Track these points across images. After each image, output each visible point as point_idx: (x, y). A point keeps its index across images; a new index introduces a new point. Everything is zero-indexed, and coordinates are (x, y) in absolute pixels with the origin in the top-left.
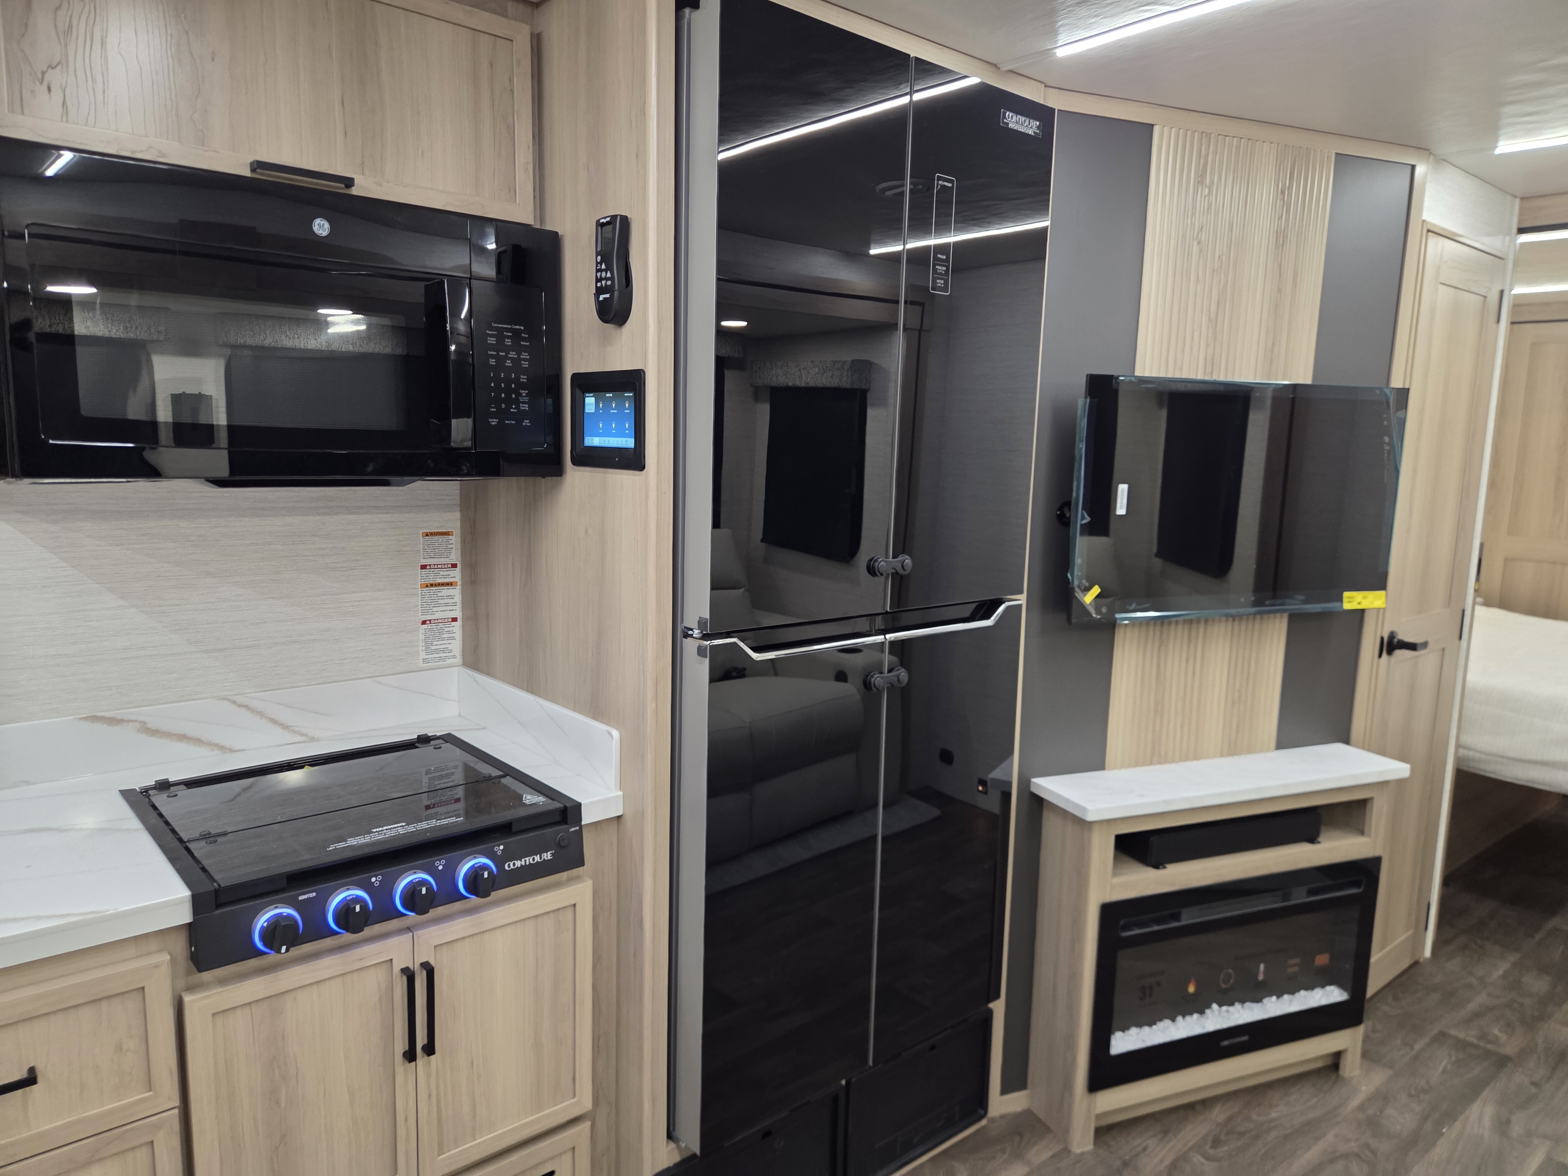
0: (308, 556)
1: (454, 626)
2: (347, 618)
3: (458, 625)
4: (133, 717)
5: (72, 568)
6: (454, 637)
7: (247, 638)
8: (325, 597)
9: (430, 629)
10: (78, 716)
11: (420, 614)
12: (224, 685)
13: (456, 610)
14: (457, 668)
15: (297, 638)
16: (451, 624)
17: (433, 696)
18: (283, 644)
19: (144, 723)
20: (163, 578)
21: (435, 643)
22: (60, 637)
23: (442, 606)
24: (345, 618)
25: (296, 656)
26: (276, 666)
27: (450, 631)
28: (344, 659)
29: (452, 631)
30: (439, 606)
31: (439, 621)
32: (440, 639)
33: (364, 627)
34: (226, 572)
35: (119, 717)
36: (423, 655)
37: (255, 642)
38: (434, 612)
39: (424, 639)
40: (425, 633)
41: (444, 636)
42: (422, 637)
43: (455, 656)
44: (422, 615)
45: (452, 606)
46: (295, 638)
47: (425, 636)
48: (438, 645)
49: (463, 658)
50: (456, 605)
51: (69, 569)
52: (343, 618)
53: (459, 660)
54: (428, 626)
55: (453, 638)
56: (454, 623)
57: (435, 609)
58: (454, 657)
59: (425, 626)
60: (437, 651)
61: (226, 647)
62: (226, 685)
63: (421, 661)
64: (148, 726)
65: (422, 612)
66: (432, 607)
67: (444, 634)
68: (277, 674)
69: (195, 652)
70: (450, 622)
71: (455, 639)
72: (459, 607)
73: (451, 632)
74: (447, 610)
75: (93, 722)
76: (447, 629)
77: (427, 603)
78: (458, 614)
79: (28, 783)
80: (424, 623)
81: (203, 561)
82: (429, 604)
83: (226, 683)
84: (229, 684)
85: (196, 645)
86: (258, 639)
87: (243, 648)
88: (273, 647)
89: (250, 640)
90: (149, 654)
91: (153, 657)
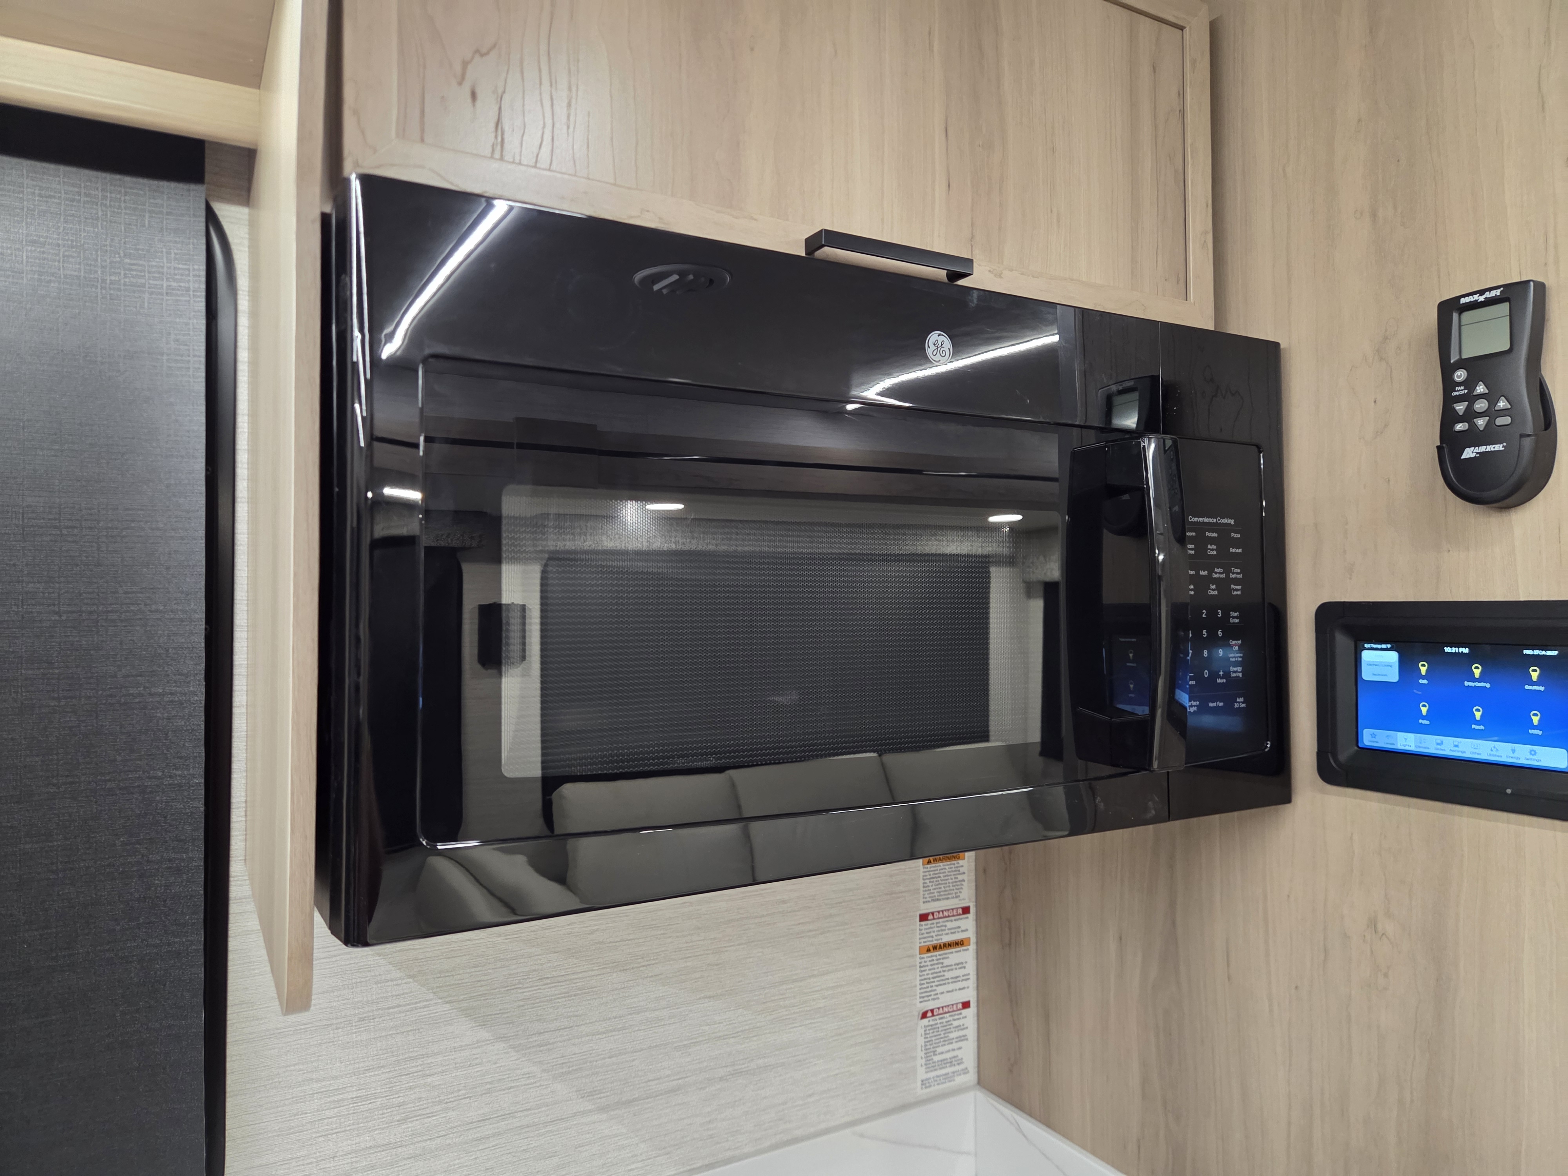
0: (763, 916)
1: (966, 1017)
2: (816, 1020)
3: (971, 1012)
5: (411, 980)
6: (966, 1035)
7: (668, 1076)
8: (784, 987)
9: (932, 1025)
11: (919, 1000)
12: (630, 1168)
13: (968, 987)
14: (971, 1094)
15: (743, 1066)
16: (961, 1014)
17: (939, 1149)
18: (721, 1079)
20: (548, 981)
21: (939, 1050)
22: (381, 1112)
23: (949, 983)
24: (813, 1021)
25: (740, 1100)
26: (710, 1121)
27: (960, 1026)
28: (810, 1096)
29: (963, 1025)
30: (945, 984)
31: (946, 1010)
32: (946, 1043)
33: (840, 1034)
34: (643, 958)
36: (922, 1074)
37: (680, 1081)
38: (937, 994)
39: (923, 1045)
40: (925, 1034)
41: (951, 1036)
42: (921, 1041)
43: (966, 1068)
44: (921, 1002)
45: (962, 980)
46: (740, 1067)
47: (925, 1038)
48: (944, 1052)
49: (979, 1072)
50: (968, 979)
51: (404, 981)
52: (810, 1021)
53: (971, 1077)
54: (929, 1021)
55: (963, 1038)
56: (965, 1012)
57: (940, 989)
58: (965, 1071)
59: (925, 1021)
60: (944, 1063)
61: (637, 1096)
62: (633, 1166)
63: (919, 1084)
65: (920, 998)
66: (937, 986)
67: (952, 1032)
68: (711, 1137)
69: (590, 1111)
70: (960, 1010)
71: (967, 1039)
72: (972, 983)
73: (962, 1027)
74: (956, 990)
76: (955, 1023)
77: (928, 981)
78: (970, 995)
80: (924, 1015)
81: (611, 942)
82: (932, 980)
83: (633, 1163)
84: (640, 1165)
85: (591, 1098)
86: (685, 1076)
87: (661, 1094)
88: (706, 1087)
89: (672, 1078)
90: (519, 1124)
91: (524, 1131)
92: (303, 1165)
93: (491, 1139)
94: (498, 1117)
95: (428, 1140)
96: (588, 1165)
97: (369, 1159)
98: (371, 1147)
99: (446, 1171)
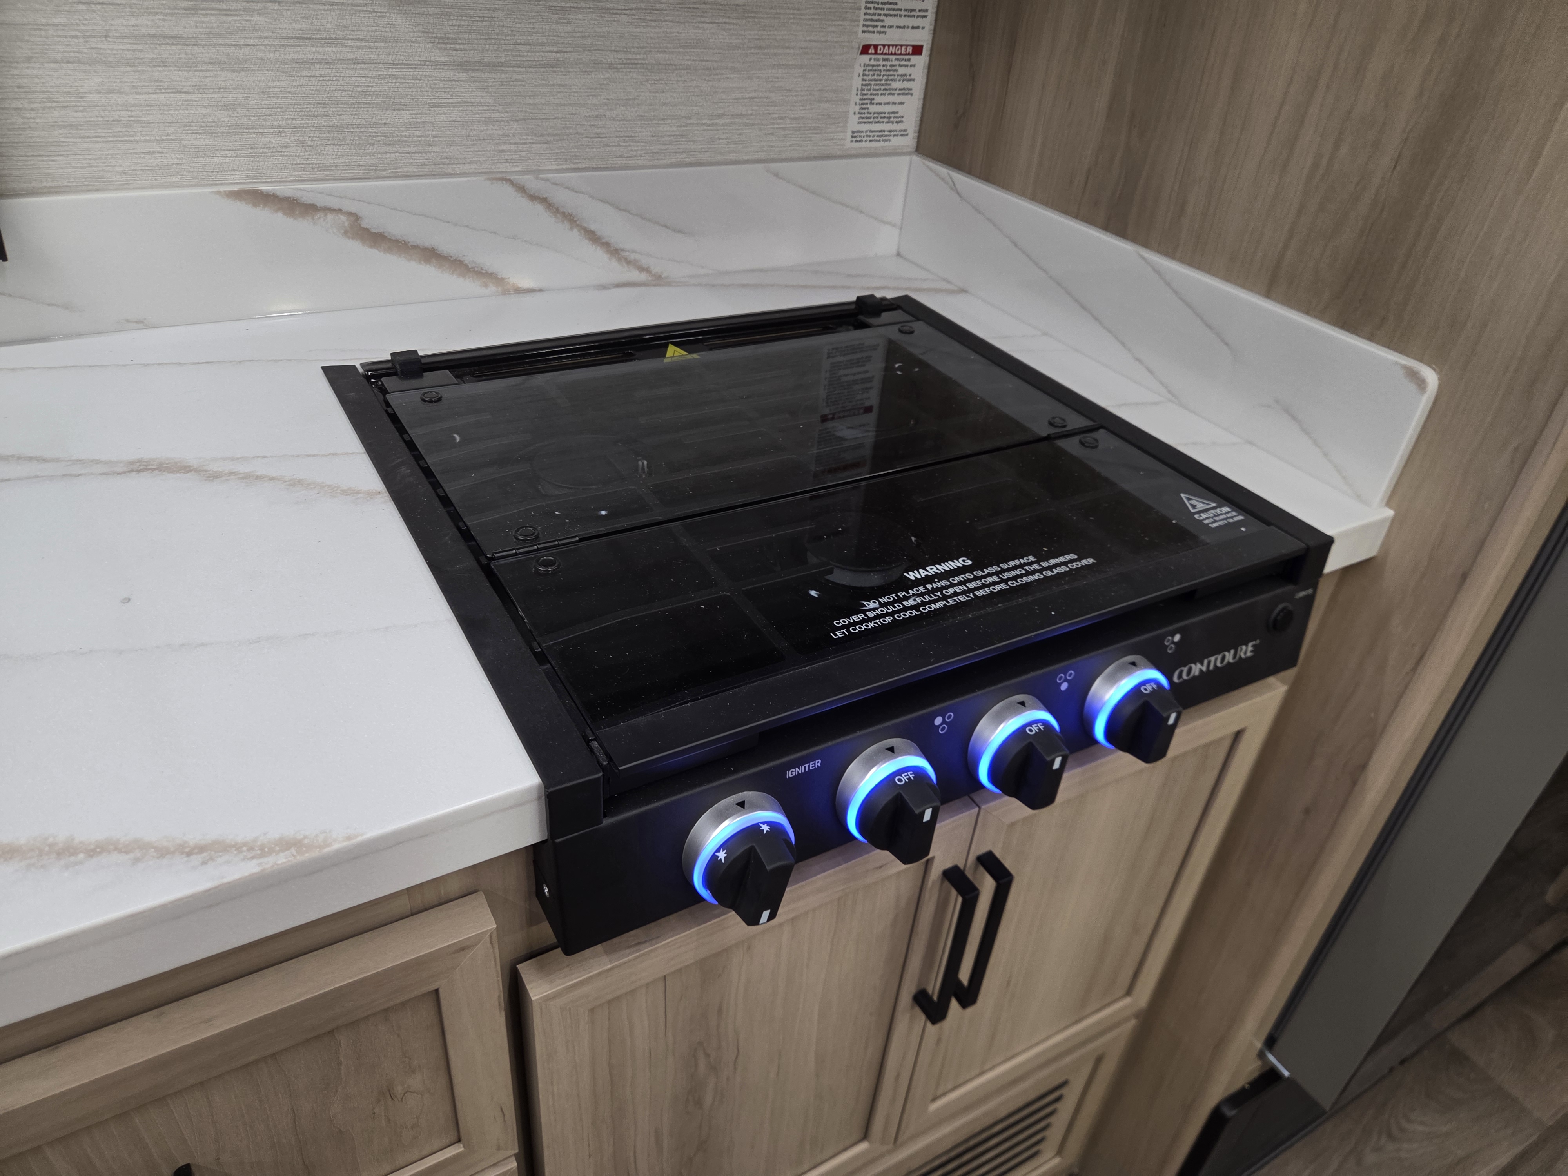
1: (914, 66)
2: (731, 21)
3: (921, 61)
4: (334, 203)
6: (911, 89)
7: (542, 44)
9: (873, 66)
10: (222, 189)
11: (861, 28)
12: (500, 148)
13: (923, 28)
14: (907, 158)
15: (638, 57)
16: (909, 60)
17: (862, 212)
18: (611, 66)
19: (355, 217)
21: (878, 99)
23: (901, 16)
24: (727, 20)
25: (634, 99)
26: (597, 117)
27: (905, 75)
28: (720, 116)
29: (910, 75)
30: (895, 15)
31: (892, 50)
32: (888, 92)
33: (760, 48)
35: (307, 198)
36: (853, 123)
37: (558, 55)
38: (884, 27)
39: (860, 88)
40: (864, 75)
41: (895, 85)
42: (857, 82)
43: (905, 130)
44: (864, 32)
45: (918, 16)
46: (634, 56)
47: (863, 80)
48: (883, 104)
49: (919, 137)
50: (925, 17)
52: (724, 20)
53: (909, 141)
54: (870, 59)
55: (907, 92)
56: (915, 59)
57: (889, 21)
58: (904, 133)
59: (865, 58)
60: (881, 117)
61: (503, 60)
62: (504, 147)
63: (849, 134)
64: (364, 225)
65: (864, 25)
66: (885, 15)
67: (895, 80)
68: (598, 136)
69: (444, 64)
70: (909, 54)
71: (912, 94)
72: (928, 23)
73: (908, 77)
74: (908, 27)
75: (255, 205)
76: (901, 71)
77: (876, 6)
78: (923, 38)
79: (143, 324)
80: (865, 50)
82: (880, 6)
83: (505, 143)
84: (513, 147)
85: (443, 46)
86: (564, 49)
87: (535, 66)
88: (591, 72)
89: (548, 49)
90: (350, 56)
91: (359, 66)
92: (66, 37)
93: (317, 66)
94: (322, 39)
95: (232, 45)
96: (448, 132)
97: (156, 51)
98: (154, 36)
99: (263, 92)
